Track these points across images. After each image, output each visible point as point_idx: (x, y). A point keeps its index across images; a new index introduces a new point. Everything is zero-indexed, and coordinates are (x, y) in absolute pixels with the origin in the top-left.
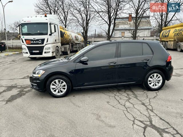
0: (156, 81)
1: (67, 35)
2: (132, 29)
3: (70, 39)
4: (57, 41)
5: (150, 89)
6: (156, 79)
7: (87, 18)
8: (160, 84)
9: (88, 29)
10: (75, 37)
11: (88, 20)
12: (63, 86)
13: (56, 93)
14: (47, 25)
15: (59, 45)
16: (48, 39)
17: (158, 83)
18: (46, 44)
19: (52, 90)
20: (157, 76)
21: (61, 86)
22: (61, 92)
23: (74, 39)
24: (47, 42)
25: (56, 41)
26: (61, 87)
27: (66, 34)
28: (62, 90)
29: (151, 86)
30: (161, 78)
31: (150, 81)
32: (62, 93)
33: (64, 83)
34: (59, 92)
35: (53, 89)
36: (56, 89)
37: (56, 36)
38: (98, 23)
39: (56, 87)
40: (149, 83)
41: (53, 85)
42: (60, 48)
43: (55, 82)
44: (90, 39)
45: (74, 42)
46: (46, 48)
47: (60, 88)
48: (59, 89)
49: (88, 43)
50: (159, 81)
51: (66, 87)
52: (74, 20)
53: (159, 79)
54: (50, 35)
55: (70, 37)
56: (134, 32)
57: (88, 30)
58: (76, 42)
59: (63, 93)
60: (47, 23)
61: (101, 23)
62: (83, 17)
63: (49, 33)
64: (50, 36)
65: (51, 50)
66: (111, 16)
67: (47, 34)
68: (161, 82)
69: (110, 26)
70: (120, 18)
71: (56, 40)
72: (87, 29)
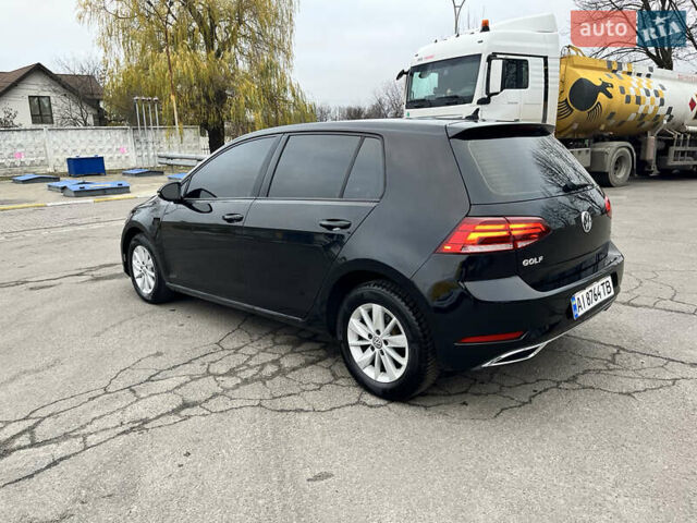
0: (384, 347)
1: (619, 98)
3: (643, 115)
6: (382, 337)
8: (401, 371)
12: (150, 270)
13: (140, 284)
14: (475, 64)
19: (135, 273)
21: (147, 267)
23: (685, 112)
26: (147, 271)
27: (614, 91)
28: (149, 280)
32: (149, 291)
33: (151, 262)
36: (142, 275)
37: (523, 105)
47: (147, 275)
51: (154, 275)
53: (393, 338)
54: (484, 101)
58: (694, 128)
60: (480, 55)
63: (479, 93)
68: (406, 359)
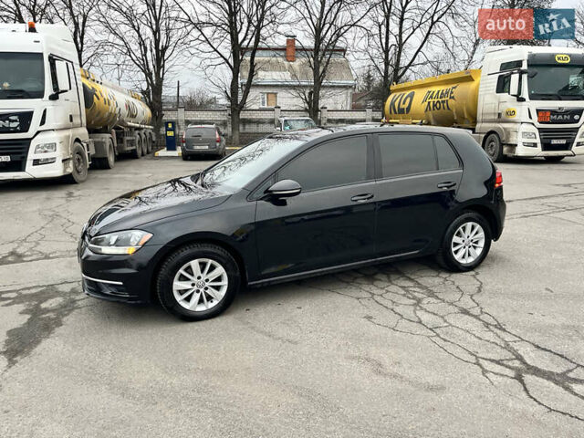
0: (471, 244)
1: (102, 99)
2: (305, 86)
3: (111, 113)
4: (77, 121)
5: (456, 268)
6: (470, 238)
7: (157, 42)
8: (479, 252)
9: (163, 79)
10: (128, 107)
11: (160, 48)
12: (213, 281)
13: (192, 306)
14: (39, 62)
15: (83, 132)
16: (45, 111)
17: (475, 247)
18: (38, 132)
19: (179, 298)
20: (473, 228)
21: (207, 280)
22: (210, 298)
23: (125, 111)
24: (43, 123)
25: (71, 120)
26: (207, 284)
27: (98, 93)
28: (211, 292)
29: (457, 257)
30: (482, 234)
31: (456, 244)
32: (211, 305)
33: (220, 270)
34: (201, 301)
35: (181, 294)
36: (192, 293)
37: (71, 102)
38: (196, 60)
39: (193, 285)
40: (453, 249)
41: (183, 278)
42: (85, 145)
43: (189, 270)
44: (169, 113)
45: (122, 122)
46: (38, 147)
47: (206, 289)
48: (202, 290)
49: (170, 126)
50: (476, 243)
51: (225, 282)
52: (113, 45)
53: (476, 236)
54: (54, 97)
55: (112, 108)
56: (310, 94)
57: (164, 82)
58: (129, 124)
59: (215, 303)
60: (42, 54)
61: (208, 62)
62: (143, 37)
63: (49, 90)
64: (51, 102)
65: (59, 154)
66: (240, 41)
67: (40, 95)
68: (482, 244)
69: (236, 71)
70: (269, 49)
71: (71, 116)
72: (160, 81)
